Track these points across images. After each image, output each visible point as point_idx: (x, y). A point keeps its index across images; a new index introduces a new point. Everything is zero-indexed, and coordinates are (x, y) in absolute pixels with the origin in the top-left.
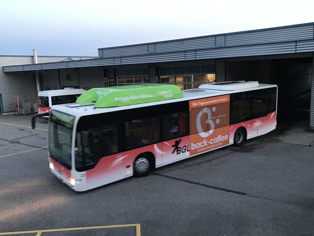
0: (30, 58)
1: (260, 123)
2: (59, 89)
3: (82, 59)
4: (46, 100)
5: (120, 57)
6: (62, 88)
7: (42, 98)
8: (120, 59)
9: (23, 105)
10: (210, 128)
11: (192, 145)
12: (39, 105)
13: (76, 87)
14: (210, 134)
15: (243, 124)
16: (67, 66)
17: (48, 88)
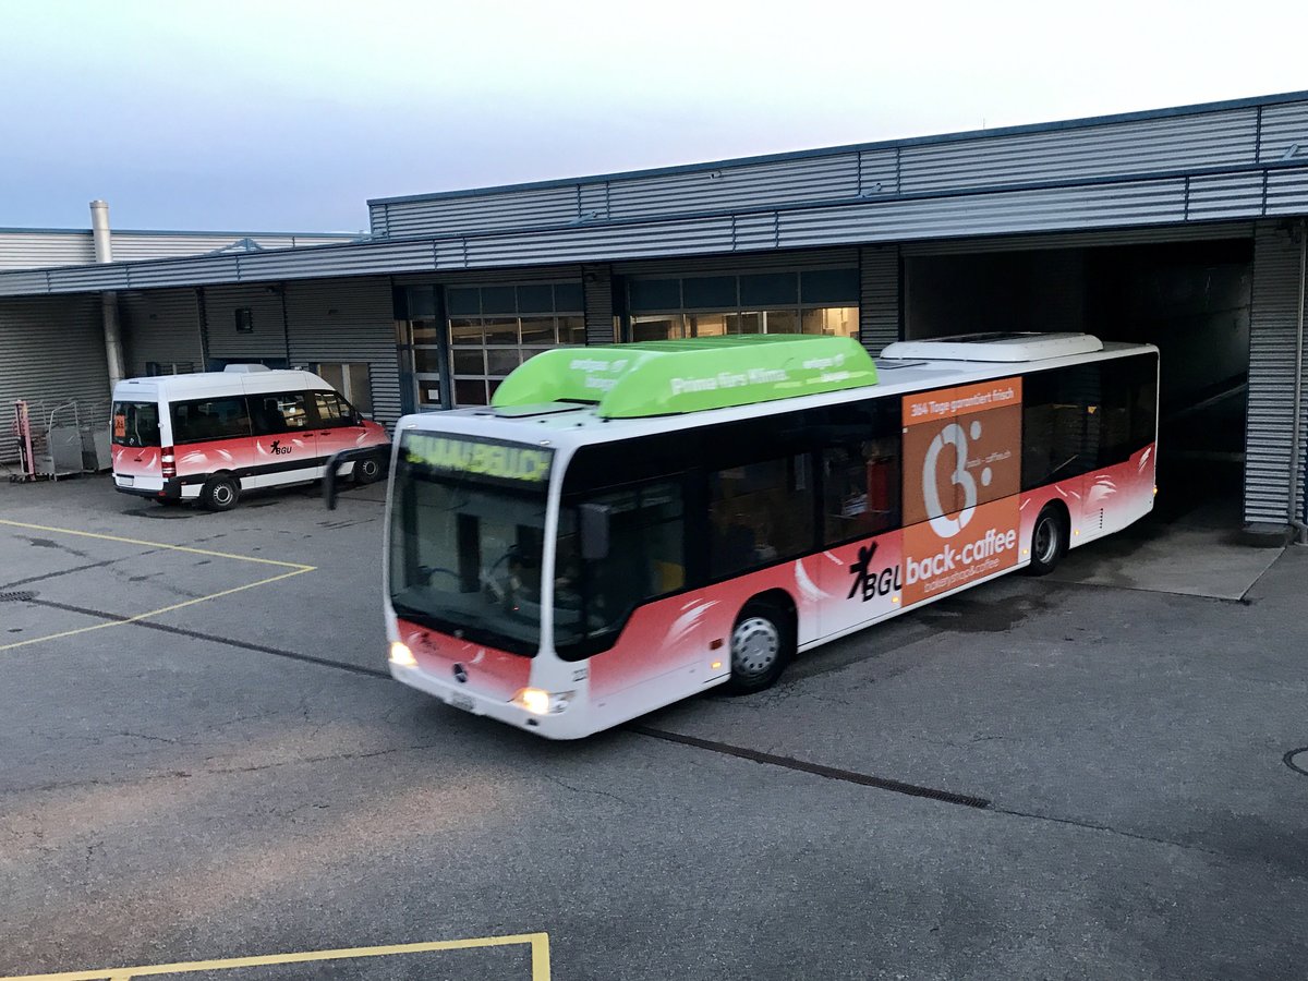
0: (75, 240)
1: (1110, 487)
2: (201, 371)
3: (300, 243)
4: (149, 417)
5: (463, 236)
6: (217, 366)
7: (129, 408)
8: (461, 245)
9: (48, 436)
10: (964, 501)
11: (911, 565)
12: (120, 438)
13: (274, 364)
14: (964, 525)
15: (1059, 490)
16: (236, 273)
17: (158, 366)
